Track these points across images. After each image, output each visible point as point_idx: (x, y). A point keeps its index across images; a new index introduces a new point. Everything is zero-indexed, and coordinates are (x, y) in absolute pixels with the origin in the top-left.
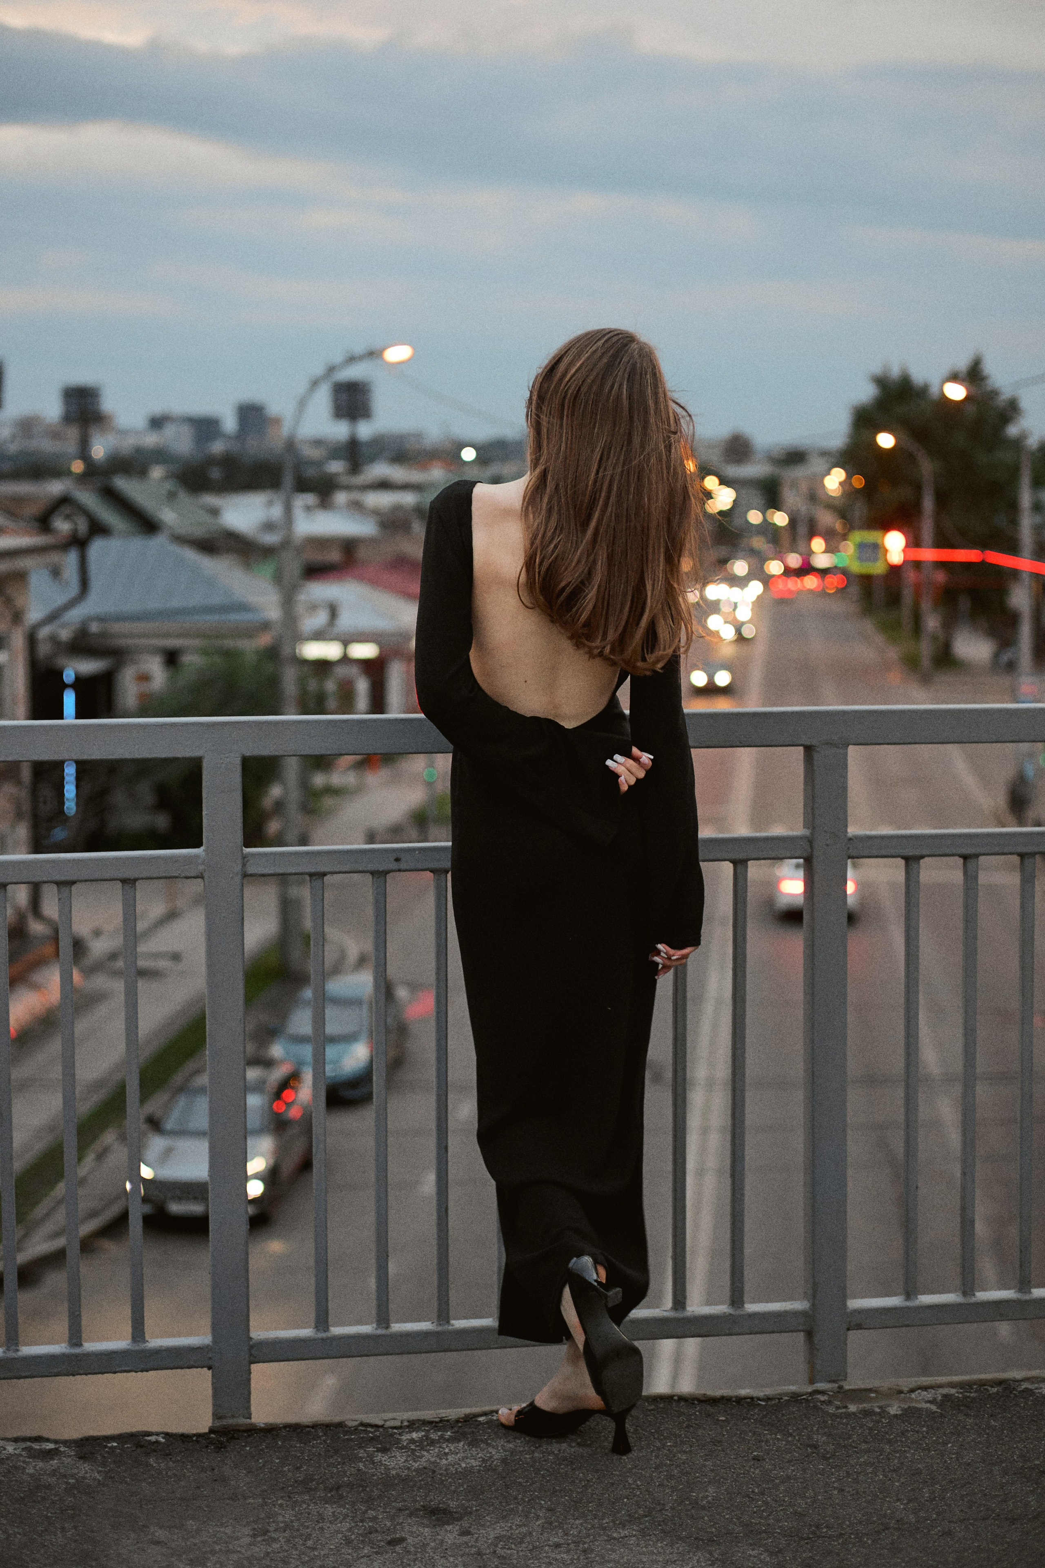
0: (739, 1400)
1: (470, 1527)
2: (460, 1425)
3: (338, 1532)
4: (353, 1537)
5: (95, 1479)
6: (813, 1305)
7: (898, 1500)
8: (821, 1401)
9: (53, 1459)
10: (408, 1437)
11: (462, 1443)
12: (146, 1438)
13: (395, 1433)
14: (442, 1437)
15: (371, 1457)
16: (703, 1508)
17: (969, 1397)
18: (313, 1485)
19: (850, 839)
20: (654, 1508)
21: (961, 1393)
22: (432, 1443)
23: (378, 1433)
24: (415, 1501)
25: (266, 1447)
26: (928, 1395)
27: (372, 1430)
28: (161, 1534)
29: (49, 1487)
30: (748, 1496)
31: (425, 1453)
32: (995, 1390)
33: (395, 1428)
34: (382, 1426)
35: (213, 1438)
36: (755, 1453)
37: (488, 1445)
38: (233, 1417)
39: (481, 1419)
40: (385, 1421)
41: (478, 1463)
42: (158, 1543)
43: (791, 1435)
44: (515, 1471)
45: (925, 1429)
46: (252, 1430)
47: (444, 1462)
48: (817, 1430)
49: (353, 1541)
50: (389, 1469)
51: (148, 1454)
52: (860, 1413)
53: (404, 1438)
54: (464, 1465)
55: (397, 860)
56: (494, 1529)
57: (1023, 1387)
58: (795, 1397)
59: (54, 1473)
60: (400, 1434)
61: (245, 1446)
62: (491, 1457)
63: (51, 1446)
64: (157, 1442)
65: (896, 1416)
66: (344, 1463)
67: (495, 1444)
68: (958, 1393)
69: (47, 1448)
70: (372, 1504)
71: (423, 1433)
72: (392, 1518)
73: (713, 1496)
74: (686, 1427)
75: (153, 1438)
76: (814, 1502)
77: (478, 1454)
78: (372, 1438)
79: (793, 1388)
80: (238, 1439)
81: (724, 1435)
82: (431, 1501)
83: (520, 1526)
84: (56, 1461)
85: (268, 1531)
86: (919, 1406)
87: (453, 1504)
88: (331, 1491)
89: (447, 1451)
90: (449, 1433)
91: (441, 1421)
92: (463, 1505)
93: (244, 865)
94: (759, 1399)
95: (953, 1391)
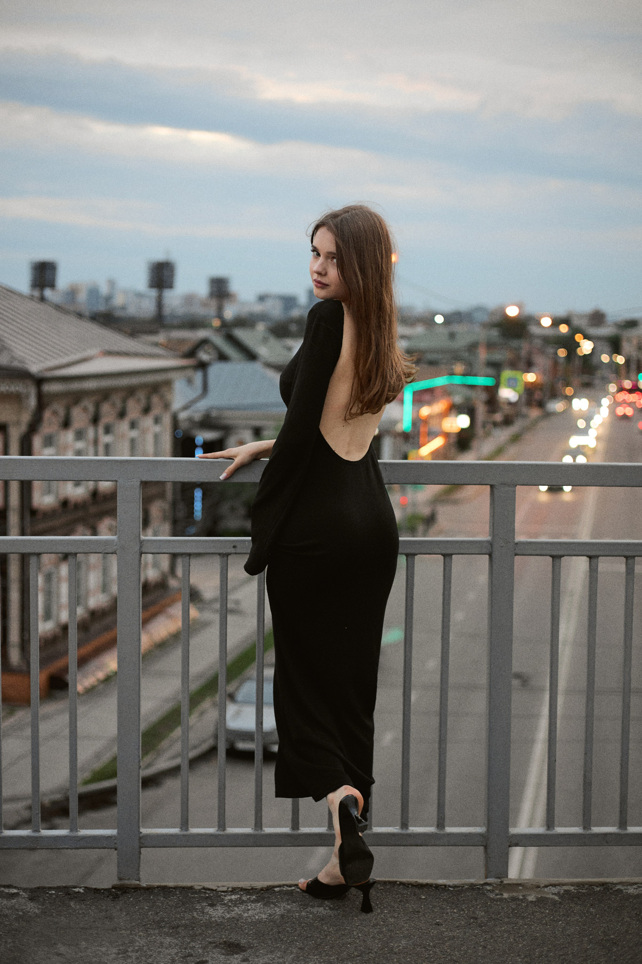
0: (437, 887)
1: (249, 957)
2: (262, 892)
3: (170, 954)
4: (177, 958)
5: (35, 913)
6: (488, 830)
7: (519, 955)
8: (487, 890)
9: (13, 899)
10: (229, 898)
11: (260, 904)
12: (74, 889)
13: (222, 895)
14: (249, 899)
15: (203, 908)
16: (396, 953)
17: (581, 892)
18: (163, 924)
19: (517, 544)
20: (364, 952)
21: (576, 889)
22: (242, 902)
23: (212, 895)
24: (221, 938)
25: (143, 899)
26: (555, 890)
27: (209, 892)
28: (62, 949)
29: (6, 916)
30: (425, 948)
31: (236, 908)
32: (598, 889)
33: (223, 892)
34: (216, 890)
35: (113, 892)
36: (438, 921)
37: (276, 905)
38: (129, 879)
39: (276, 889)
40: (218, 887)
41: (266, 917)
42: (59, 955)
43: (463, 910)
44: (287, 923)
45: (547, 911)
46: (137, 888)
47: (246, 915)
48: (480, 908)
49: (176, 960)
50: (212, 917)
51: (71, 899)
52: (510, 899)
53: (226, 898)
54: (257, 917)
55: (234, 547)
56: (264, 958)
57: (617, 888)
58: (472, 886)
59: (12, 908)
60: (225, 896)
61: (130, 898)
62: (275, 913)
63: (15, 891)
64: (79, 892)
65: (532, 902)
66: (186, 912)
67: (279, 905)
68: (575, 889)
69: (13, 892)
70: (195, 938)
71: (239, 896)
72: (204, 948)
73: (403, 946)
74: (399, 902)
75: (77, 890)
76: (465, 954)
77: (267, 911)
78: (207, 897)
79: (472, 881)
80: (128, 893)
81: (422, 908)
82: (231, 938)
83: (279, 958)
84: (15, 900)
85: (127, 951)
86: (548, 896)
87: (243, 942)
88: (173, 928)
89: (249, 908)
90: (254, 897)
91: (252, 889)
92: (249, 942)
93: (141, 547)
94: (450, 886)
95: (572, 888)
